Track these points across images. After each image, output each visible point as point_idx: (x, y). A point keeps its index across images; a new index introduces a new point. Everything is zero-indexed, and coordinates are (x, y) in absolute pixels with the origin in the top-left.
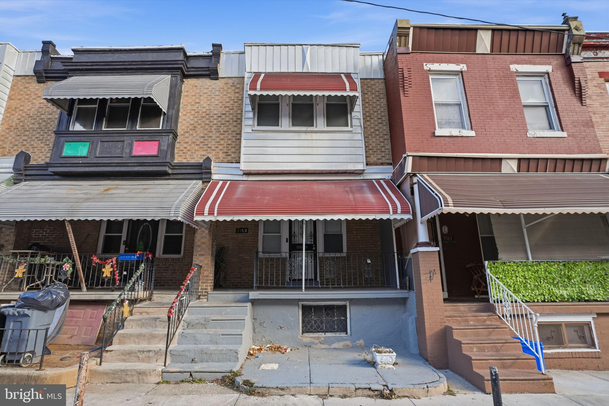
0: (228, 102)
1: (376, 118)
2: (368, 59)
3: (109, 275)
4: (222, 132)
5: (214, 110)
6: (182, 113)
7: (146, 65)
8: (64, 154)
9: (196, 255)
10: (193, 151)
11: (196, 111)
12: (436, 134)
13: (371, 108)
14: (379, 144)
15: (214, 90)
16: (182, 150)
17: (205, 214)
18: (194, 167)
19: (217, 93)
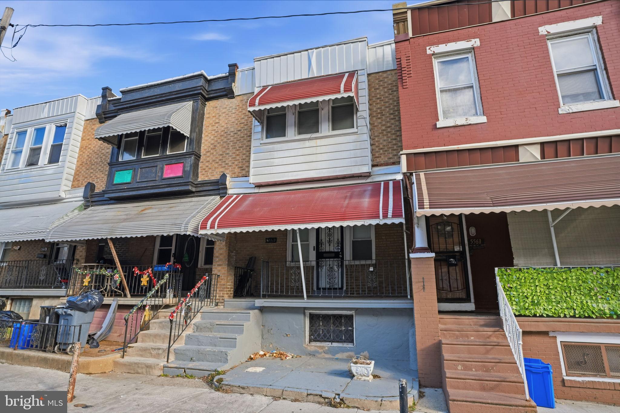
0: (243, 118)
3: (146, 284)
4: (238, 148)
5: (231, 127)
6: (204, 134)
7: (173, 95)
8: (115, 182)
9: (215, 265)
10: (214, 169)
11: (216, 131)
12: (438, 126)
13: (383, 103)
15: (231, 109)
16: (204, 169)
17: (207, 228)
18: (212, 184)
19: (234, 111)
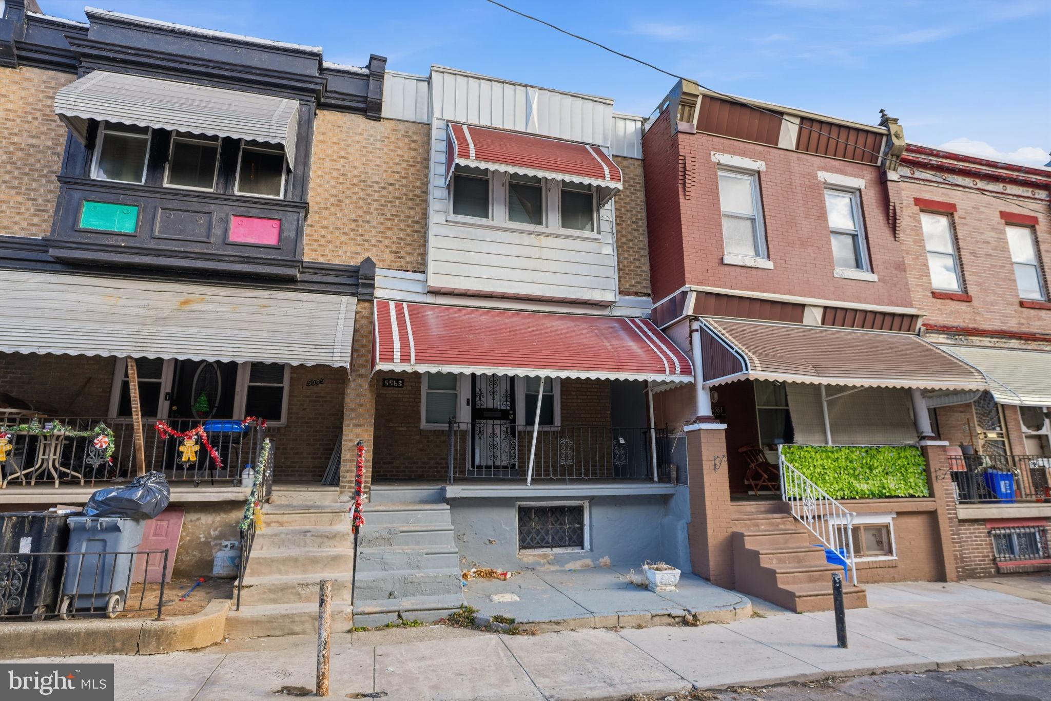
0: (399, 164)
1: (629, 222)
2: (621, 124)
3: (193, 458)
4: (389, 216)
5: (375, 174)
6: (315, 172)
7: (251, 73)
8: (82, 225)
9: (348, 425)
10: (338, 244)
11: (342, 172)
12: (726, 261)
14: (633, 263)
15: (372, 139)
16: (316, 241)
17: (395, 361)
18: (341, 273)
19: (378, 145)
